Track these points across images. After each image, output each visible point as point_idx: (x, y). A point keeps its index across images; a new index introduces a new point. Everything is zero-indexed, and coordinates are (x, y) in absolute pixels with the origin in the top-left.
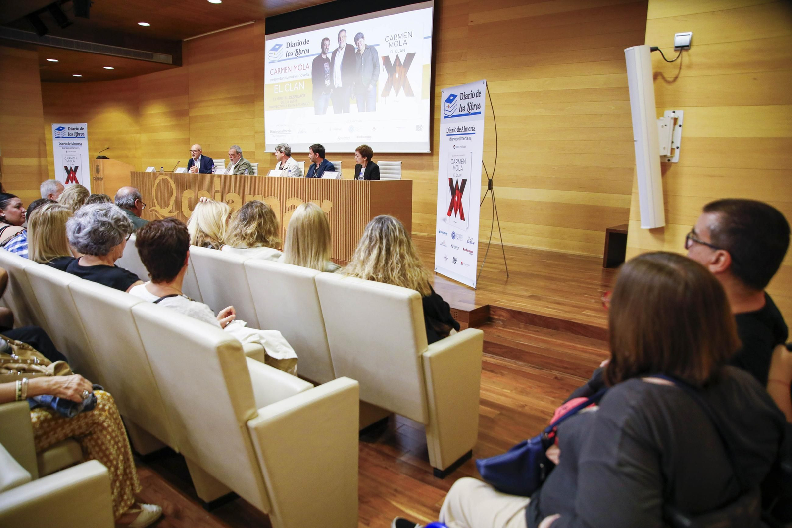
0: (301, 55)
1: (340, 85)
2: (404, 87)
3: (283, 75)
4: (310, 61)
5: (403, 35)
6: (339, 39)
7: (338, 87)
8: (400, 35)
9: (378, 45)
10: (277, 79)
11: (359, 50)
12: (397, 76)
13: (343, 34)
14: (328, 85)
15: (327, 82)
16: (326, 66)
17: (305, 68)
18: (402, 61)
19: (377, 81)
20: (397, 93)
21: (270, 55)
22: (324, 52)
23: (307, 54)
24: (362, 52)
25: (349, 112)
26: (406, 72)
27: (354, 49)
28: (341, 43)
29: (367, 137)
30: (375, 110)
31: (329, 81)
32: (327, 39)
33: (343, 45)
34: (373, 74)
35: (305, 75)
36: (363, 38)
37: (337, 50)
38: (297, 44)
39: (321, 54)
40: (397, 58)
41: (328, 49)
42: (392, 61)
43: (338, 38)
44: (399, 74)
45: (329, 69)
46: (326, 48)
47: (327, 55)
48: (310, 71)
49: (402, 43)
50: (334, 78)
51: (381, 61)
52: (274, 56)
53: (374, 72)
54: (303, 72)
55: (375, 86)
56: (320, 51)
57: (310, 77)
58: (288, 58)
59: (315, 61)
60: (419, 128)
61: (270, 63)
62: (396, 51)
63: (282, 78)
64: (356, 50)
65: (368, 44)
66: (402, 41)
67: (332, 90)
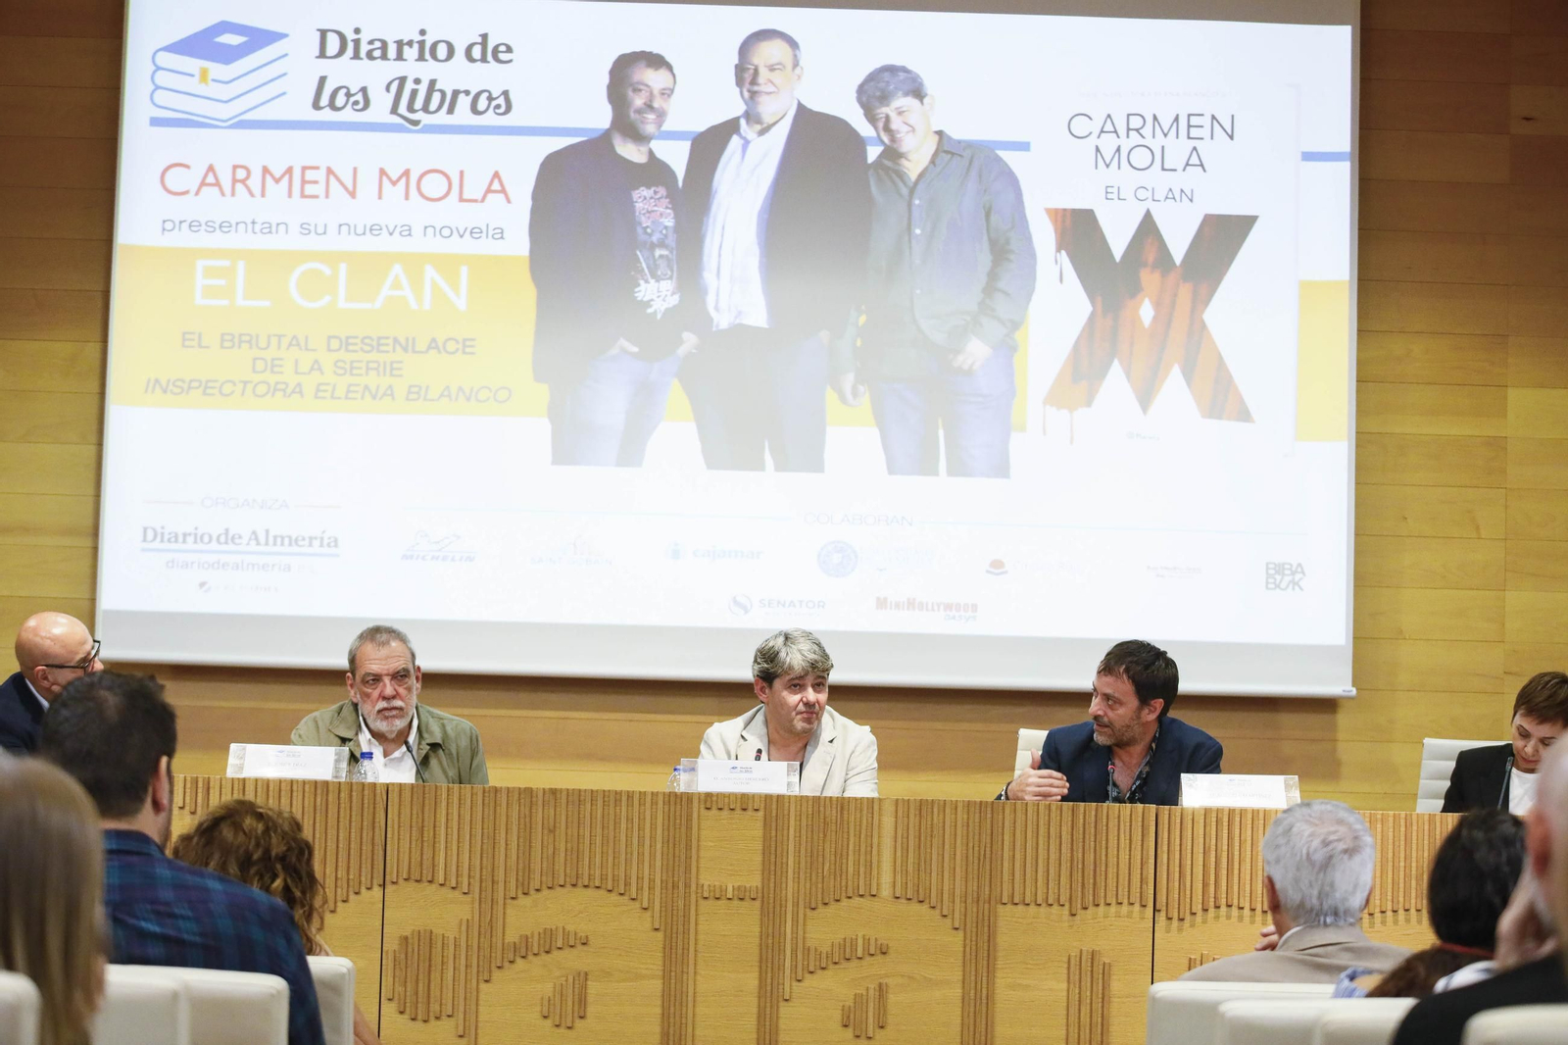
0: (442, 118)
1: (757, 315)
2: (1188, 375)
3: (277, 203)
4: (523, 163)
5: (1186, 124)
6: (745, 75)
7: (739, 330)
8: (1166, 121)
9: (1024, 146)
10: (224, 227)
11: (892, 154)
12: (1146, 312)
13: (769, 53)
14: (659, 307)
15: (658, 293)
16: (651, 208)
17: (474, 188)
18: (1178, 241)
19: (1016, 325)
20: (1145, 399)
21: (162, 78)
22: (625, 124)
23: (490, 119)
24: (915, 163)
25: (823, 471)
26: (1201, 300)
27: (858, 143)
28: (763, 99)
29: (948, 607)
30: (1001, 468)
31: (667, 286)
32: (656, 61)
33: (780, 108)
34: (990, 288)
35: (475, 232)
36: (918, 93)
37: (730, 128)
38: (411, 53)
39: (606, 136)
40: (1148, 228)
41: (661, 115)
42: (1118, 238)
43: (740, 70)
44: (1157, 305)
45: (669, 222)
46: (649, 107)
47: (655, 145)
48: (515, 216)
49: (1176, 159)
50: (709, 276)
51: (1043, 235)
52: (201, 89)
53: (993, 276)
54: (451, 212)
55: (1007, 349)
56: (600, 116)
57: (518, 243)
58: (327, 115)
59: (553, 170)
60: (1282, 575)
61: (156, 122)
62: (1142, 194)
63: (269, 229)
64: (873, 153)
65: (957, 132)
66: (1177, 150)
67: (690, 340)
